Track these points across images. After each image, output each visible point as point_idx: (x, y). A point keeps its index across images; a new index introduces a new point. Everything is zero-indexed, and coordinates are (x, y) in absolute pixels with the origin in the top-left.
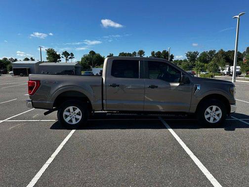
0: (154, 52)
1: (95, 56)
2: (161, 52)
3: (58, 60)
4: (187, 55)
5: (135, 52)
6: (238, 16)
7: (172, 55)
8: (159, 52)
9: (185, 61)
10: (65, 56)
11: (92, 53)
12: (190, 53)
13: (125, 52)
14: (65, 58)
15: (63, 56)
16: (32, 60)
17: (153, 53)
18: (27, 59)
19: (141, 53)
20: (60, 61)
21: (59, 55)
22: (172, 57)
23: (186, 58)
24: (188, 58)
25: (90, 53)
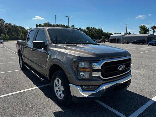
3: (147, 32)
10: (153, 29)
14: (153, 31)
15: (152, 30)
16: (130, 33)
20: (149, 33)
21: (149, 29)
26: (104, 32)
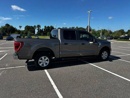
0: (46, 26)
1: (9, 27)
2: (50, 27)
6: (89, 12)
11: (7, 25)
13: (29, 26)
17: (45, 27)
19: (39, 26)
25: (6, 25)
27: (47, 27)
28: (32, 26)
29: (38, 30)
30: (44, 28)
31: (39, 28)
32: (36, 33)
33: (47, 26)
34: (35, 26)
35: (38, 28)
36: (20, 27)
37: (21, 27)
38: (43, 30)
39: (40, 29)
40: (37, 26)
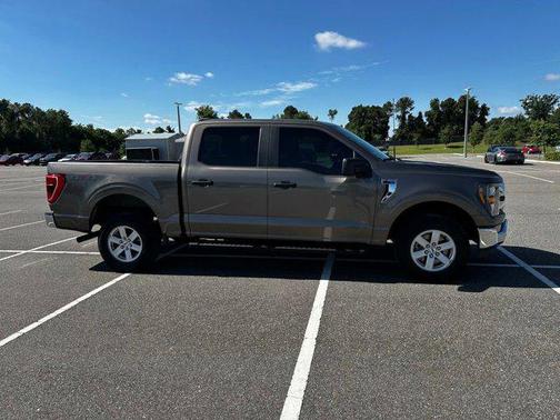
0: (437, 100)
2: (456, 100)
4: (526, 105)
5: (389, 103)
7: (484, 106)
8: (450, 101)
9: (519, 119)
11: (291, 111)
12: (534, 99)
13: (364, 105)
16: (170, 131)
17: (434, 104)
18: (160, 130)
19: (405, 103)
22: (485, 110)
23: (524, 112)
24: (528, 113)
25: (285, 111)
26: (74, 124)
27: (443, 105)
28: (378, 107)
29: (402, 118)
30: (429, 109)
31: (404, 113)
32: (391, 133)
33: (442, 99)
34: (388, 106)
35: (399, 113)
36: (333, 113)
37: (336, 112)
38: (425, 119)
39: (410, 116)
40: (398, 105)
